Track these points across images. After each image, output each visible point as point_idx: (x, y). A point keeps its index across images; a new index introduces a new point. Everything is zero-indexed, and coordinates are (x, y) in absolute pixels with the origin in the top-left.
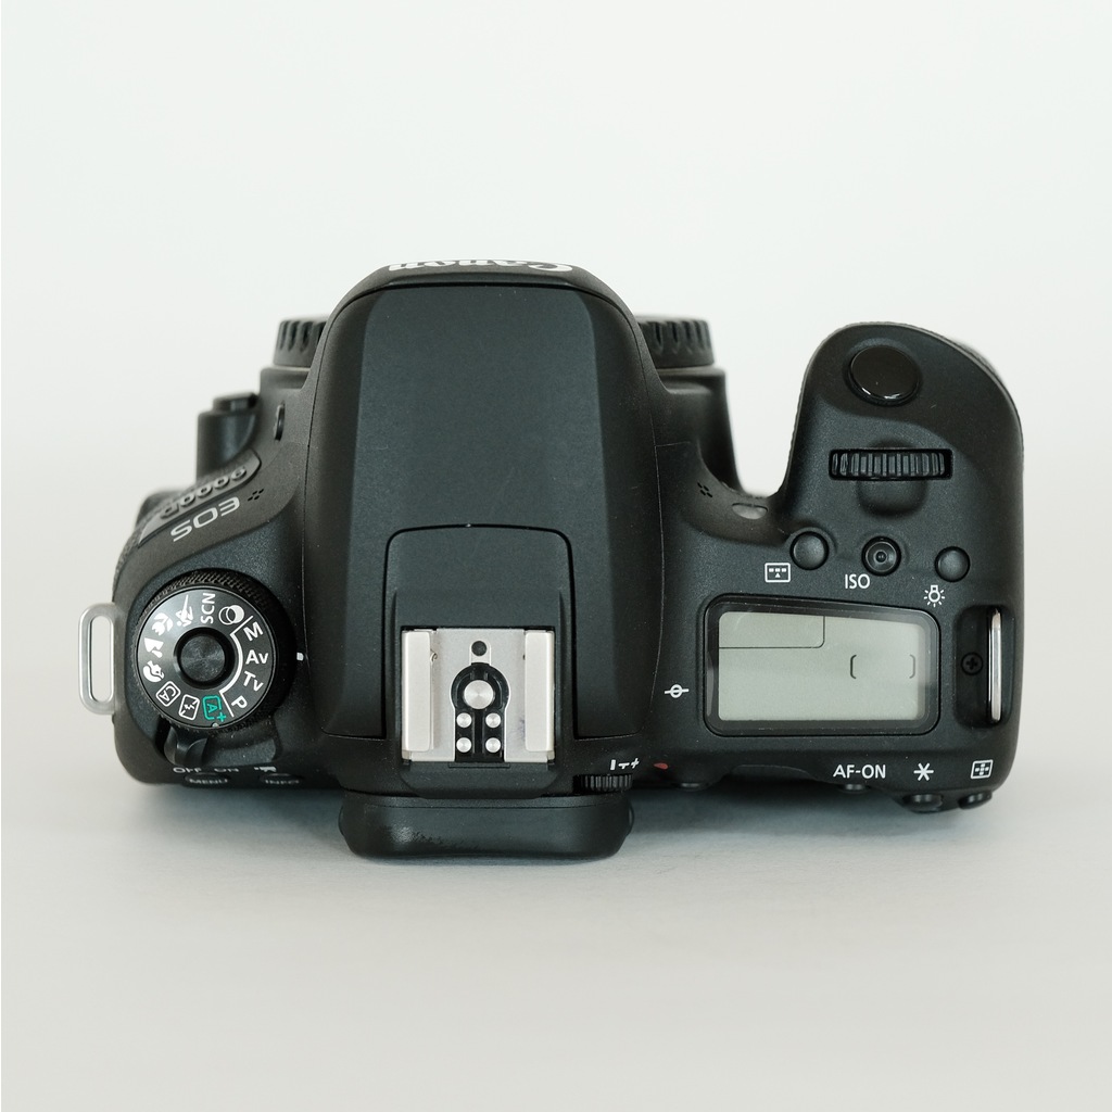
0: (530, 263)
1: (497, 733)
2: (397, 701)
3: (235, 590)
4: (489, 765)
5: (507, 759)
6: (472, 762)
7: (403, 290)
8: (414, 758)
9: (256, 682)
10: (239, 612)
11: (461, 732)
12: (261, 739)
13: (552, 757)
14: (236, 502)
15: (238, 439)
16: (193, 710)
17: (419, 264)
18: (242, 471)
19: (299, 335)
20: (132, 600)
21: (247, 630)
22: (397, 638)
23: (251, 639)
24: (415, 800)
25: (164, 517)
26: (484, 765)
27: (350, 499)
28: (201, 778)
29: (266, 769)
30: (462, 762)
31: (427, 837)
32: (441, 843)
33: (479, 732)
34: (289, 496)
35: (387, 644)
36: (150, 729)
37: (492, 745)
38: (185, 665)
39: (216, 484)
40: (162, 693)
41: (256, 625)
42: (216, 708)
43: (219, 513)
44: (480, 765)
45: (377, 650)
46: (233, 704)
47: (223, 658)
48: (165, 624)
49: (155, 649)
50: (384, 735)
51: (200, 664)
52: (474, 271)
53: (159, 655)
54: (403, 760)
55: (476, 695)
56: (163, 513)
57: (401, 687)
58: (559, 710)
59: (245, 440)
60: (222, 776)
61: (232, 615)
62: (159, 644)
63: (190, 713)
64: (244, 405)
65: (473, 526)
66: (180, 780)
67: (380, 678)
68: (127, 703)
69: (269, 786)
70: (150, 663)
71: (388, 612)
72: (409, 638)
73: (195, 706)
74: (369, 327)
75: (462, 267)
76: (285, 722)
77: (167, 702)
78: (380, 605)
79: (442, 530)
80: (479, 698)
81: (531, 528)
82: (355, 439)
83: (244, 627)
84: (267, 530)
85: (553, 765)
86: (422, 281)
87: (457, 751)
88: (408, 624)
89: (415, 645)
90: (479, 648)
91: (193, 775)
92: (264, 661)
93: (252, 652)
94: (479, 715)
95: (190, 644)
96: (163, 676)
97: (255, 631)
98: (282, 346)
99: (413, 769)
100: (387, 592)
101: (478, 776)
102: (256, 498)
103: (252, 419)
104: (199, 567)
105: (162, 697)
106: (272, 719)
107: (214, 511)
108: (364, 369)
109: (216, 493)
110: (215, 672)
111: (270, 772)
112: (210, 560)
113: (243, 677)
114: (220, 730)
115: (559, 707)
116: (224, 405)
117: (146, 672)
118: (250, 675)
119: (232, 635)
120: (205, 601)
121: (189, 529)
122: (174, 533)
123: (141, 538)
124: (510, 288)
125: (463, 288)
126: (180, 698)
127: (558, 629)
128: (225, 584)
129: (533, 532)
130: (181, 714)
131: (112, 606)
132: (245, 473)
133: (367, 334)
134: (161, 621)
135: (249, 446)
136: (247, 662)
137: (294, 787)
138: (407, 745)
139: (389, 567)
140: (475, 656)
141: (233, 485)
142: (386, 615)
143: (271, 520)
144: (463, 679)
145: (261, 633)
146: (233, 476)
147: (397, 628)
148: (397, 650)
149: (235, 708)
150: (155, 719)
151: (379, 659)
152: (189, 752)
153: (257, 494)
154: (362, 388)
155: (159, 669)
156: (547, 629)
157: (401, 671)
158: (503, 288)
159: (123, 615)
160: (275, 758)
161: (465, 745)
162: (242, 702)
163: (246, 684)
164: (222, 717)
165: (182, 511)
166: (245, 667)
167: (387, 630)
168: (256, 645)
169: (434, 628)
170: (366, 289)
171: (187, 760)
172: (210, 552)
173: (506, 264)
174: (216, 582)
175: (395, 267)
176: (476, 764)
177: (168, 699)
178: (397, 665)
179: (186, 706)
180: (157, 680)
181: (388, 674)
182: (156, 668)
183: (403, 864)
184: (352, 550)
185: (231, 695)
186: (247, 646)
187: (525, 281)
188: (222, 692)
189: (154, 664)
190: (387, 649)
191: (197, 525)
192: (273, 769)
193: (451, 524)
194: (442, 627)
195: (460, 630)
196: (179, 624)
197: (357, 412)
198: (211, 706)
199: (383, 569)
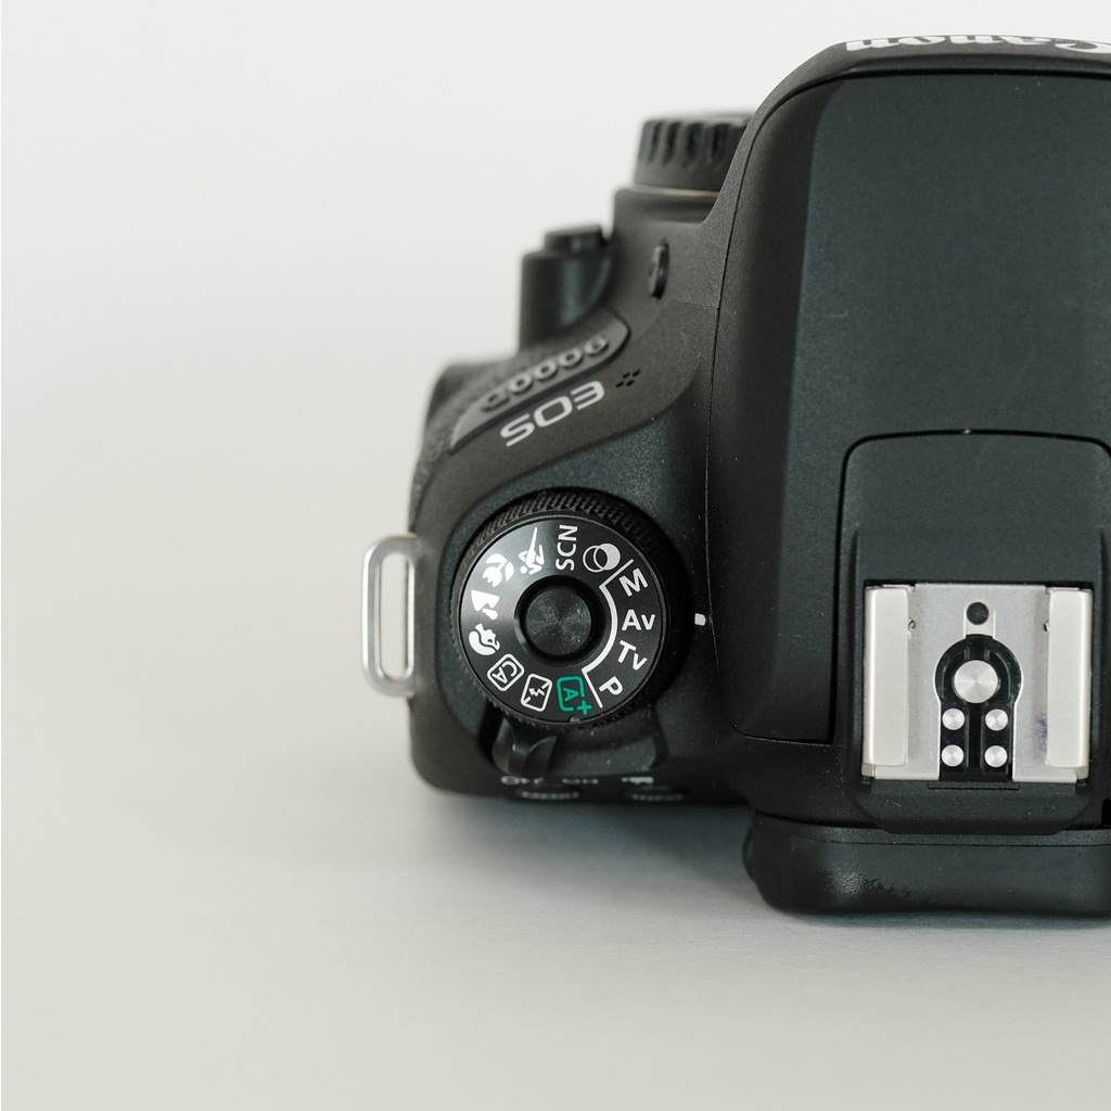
0: (1054, 41)
1: (1003, 738)
2: (857, 692)
3: (606, 521)
4: (986, 785)
5: (1015, 777)
6: (963, 781)
7: (870, 80)
8: (879, 774)
9: (636, 656)
10: (613, 553)
11: (949, 737)
12: (634, 737)
13: (1084, 775)
14: (598, 389)
15: (585, 293)
16: (541, 698)
17: (891, 40)
18: (602, 343)
19: (680, 142)
20: (448, 532)
21: (624, 581)
22: (858, 596)
23: (629, 594)
24: (870, 832)
25: (487, 410)
26: (981, 785)
27: (788, 390)
28: (540, 790)
29: (637, 780)
30: (947, 781)
31: (887, 887)
32: (908, 895)
33: (974, 736)
34: (685, 383)
35: (843, 606)
36: (472, 722)
37: (994, 756)
38: (532, 632)
39: (562, 360)
40: (496, 671)
41: (637, 573)
42: (576, 694)
43: (575, 405)
44: (974, 785)
45: (827, 614)
46: (602, 689)
47: (590, 621)
48: (503, 570)
49: (487, 606)
50: (829, 740)
51: (557, 629)
52: (975, 52)
53: (493, 615)
54: (861, 776)
55: (972, 683)
56: (484, 401)
57: (863, 669)
58: (1097, 708)
59: (596, 293)
60: (571, 788)
61: (603, 558)
62: (493, 600)
63: (537, 701)
64: (592, 243)
65: (974, 432)
66: (511, 794)
67: (829, 655)
68: (439, 682)
69: (639, 803)
70: (479, 627)
71: (844, 559)
72: (877, 598)
73: (545, 690)
74: (820, 134)
75: (956, 45)
76: (674, 714)
77: (503, 685)
78: (832, 550)
79: (928, 438)
80: (977, 686)
81: (1060, 436)
82: (798, 301)
83: (620, 575)
84: (651, 433)
85: (1082, 787)
86: (900, 67)
87: (943, 765)
88: (874, 576)
89: (885, 608)
90: (978, 613)
91: (530, 787)
92: (649, 626)
93: (631, 613)
94: (975, 712)
95: (539, 602)
96: (498, 647)
97: (635, 583)
98: (651, 157)
99: (875, 791)
100: (844, 529)
101: (973, 800)
102: (630, 383)
103: (606, 265)
104: (549, 486)
105: (495, 676)
106: (653, 709)
107: (565, 401)
108: (813, 196)
109: (564, 376)
110: (577, 640)
111: (643, 784)
112: (565, 474)
113: (617, 649)
114: (581, 727)
115: (1096, 702)
116: (561, 243)
117: (473, 639)
118: (627, 647)
119: (603, 587)
120: (562, 537)
121: (530, 428)
122: (505, 432)
123: (455, 438)
124: (1030, 78)
125: (961, 77)
126: (522, 680)
127: (1098, 588)
128: (592, 511)
129: (1065, 442)
130: (524, 702)
131: (413, 540)
132: (606, 347)
133: (817, 145)
134: (496, 565)
135: (604, 304)
136: (624, 628)
137: (674, 803)
138: (871, 755)
139: (847, 493)
140: (971, 625)
141: (589, 363)
142: (842, 562)
143: (657, 417)
144: (954, 658)
145: (645, 585)
146: (589, 349)
147: (858, 583)
148: (858, 614)
149: (605, 695)
150: (480, 707)
151: (830, 629)
152: (531, 756)
153: (630, 378)
154: (810, 224)
155: (493, 636)
156: (1081, 586)
157: (863, 647)
158: (1022, 79)
159: (433, 554)
160: (655, 765)
161: (955, 756)
162: (615, 686)
163: (621, 659)
164: (585, 708)
165: (515, 401)
166: (621, 635)
167: (843, 586)
168: (639, 602)
169: (912, 583)
170: (814, 77)
171: (525, 767)
172: (566, 464)
173: (1021, 42)
174: (578, 508)
175: (855, 45)
176: (969, 784)
177: (505, 681)
178: (857, 637)
179: (532, 691)
180: (489, 652)
181: (842, 650)
182: (489, 635)
183: (847, 925)
184: (790, 465)
185: (599, 676)
186: (624, 603)
187: (1053, 68)
188: (585, 670)
189: (485, 629)
190: (843, 614)
191: (542, 422)
192: (649, 780)
193: (941, 428)
194: (923, 581)
195: (950, 586)
196: (523, 570)
197: (802, 262)
198: (568, 691)
199: (837, 495)
